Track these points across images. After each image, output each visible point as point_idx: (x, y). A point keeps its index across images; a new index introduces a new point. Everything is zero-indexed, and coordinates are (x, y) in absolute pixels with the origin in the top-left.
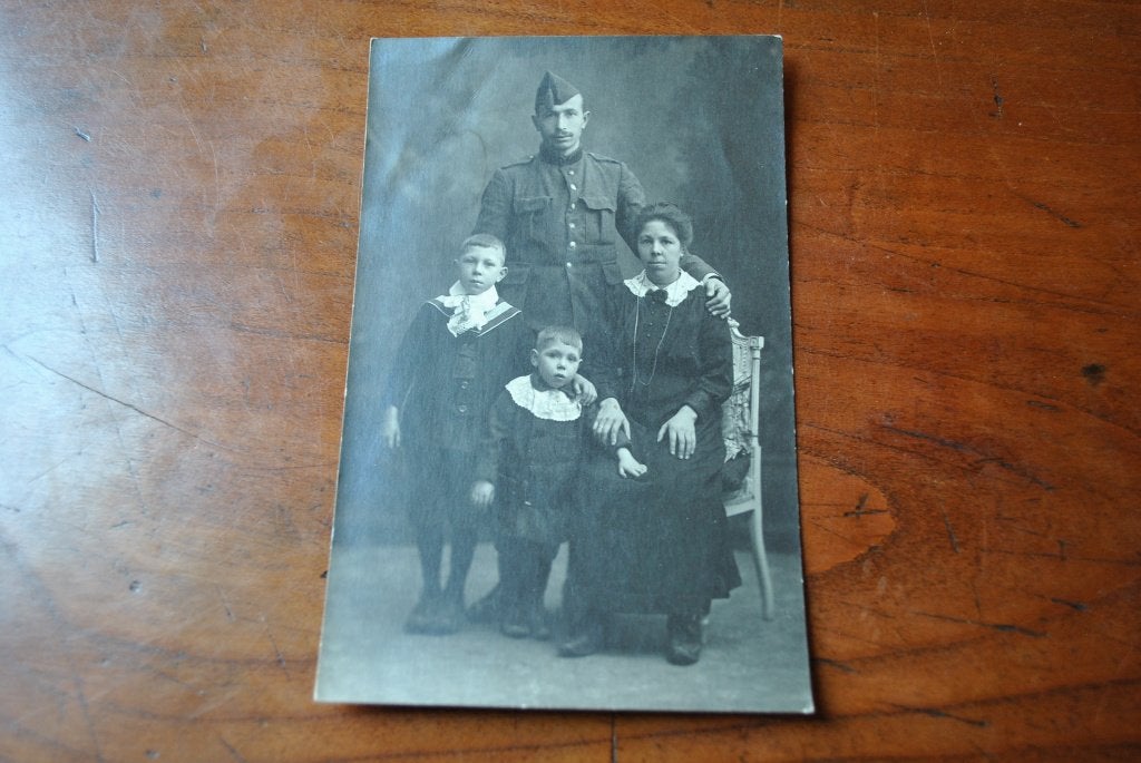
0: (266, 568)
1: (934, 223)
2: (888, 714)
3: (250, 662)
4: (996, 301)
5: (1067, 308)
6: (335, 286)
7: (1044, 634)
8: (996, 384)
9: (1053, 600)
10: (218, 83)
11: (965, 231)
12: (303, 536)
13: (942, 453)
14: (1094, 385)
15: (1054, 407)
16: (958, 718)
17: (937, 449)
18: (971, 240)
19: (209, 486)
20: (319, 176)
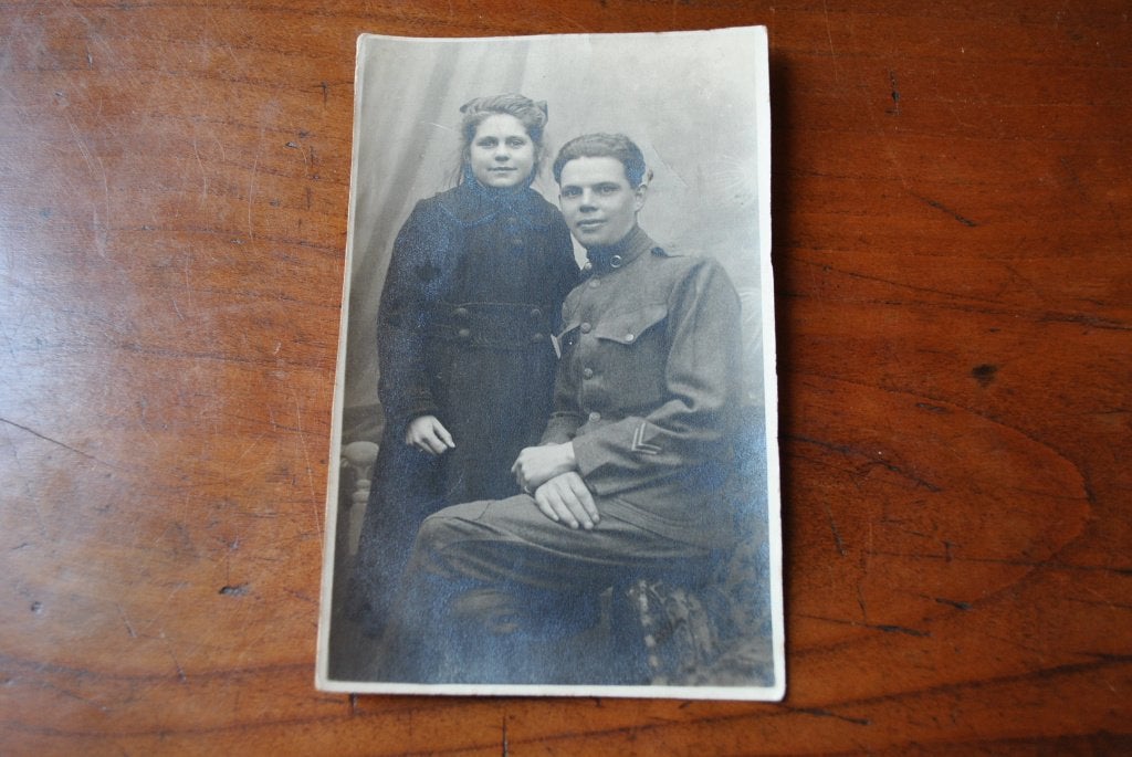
0: (165, 585)
1: (827, 225)
2: (772, 714)
3: (152, 678)
4: (887, 303)
5: (958, 308)
6: (229, 303)
7: (927, 634)
8: (885, 388)
9: (937, 600)
10: (106, 97)
11: (859, 233)
12: (201, 554)
13: (829, 457)
14: (984, 386)
15: (943, 409)
16: (841, 717)
17: (823, 454)
18: (864, 242)
19: (107, 507)
20: (209, 191)
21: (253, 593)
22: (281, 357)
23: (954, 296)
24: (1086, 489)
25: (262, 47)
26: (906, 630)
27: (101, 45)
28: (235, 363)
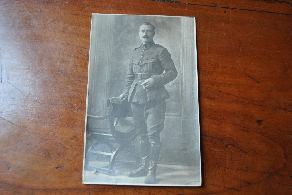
0: (43, 165)
1: (220, 80)
3: (38, 189)
4: (235, 102)
5: (254, 104)
6: (63, 92)
7: (241, 190)
8: (233, 124)
9: (244, 182)
10: (35, 36)
11: (229, 83)
12: (52, 158)
13: (217, 142)
14: (259, 125)
15: (248, 131)
17: (216, 141)
18: (230, 85)
19: (29, 143)
20: (60, 62)
21: (65, 169)
22: (76, 107)
23: (253, 101)
24: (284, 154)
25: (76, 24)
26: (235, 189)
27: (35, 22)
28: (65, 108)
